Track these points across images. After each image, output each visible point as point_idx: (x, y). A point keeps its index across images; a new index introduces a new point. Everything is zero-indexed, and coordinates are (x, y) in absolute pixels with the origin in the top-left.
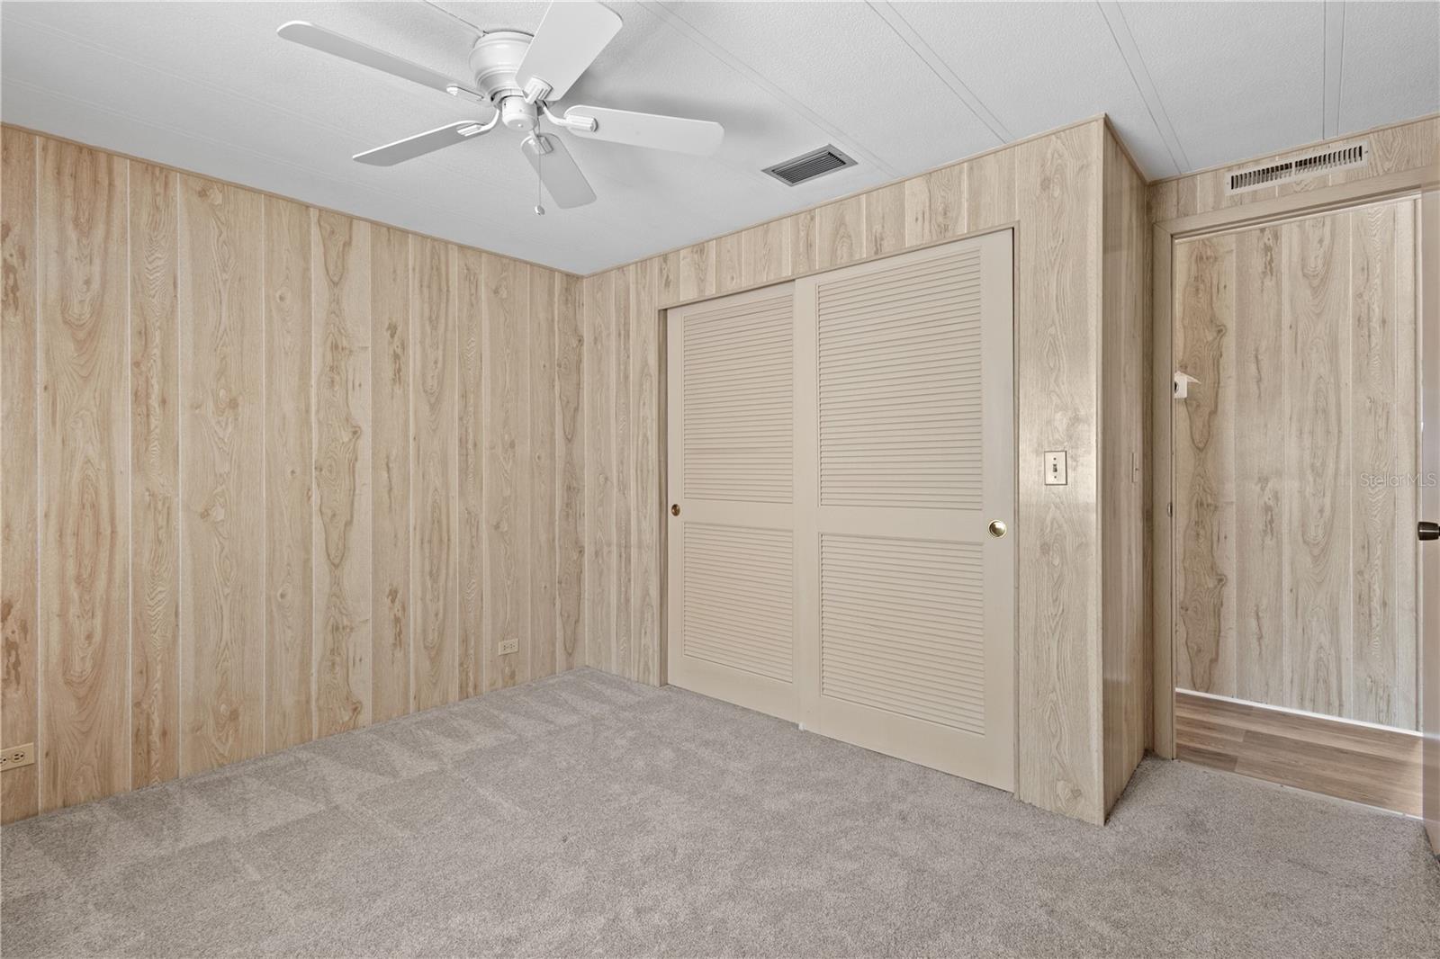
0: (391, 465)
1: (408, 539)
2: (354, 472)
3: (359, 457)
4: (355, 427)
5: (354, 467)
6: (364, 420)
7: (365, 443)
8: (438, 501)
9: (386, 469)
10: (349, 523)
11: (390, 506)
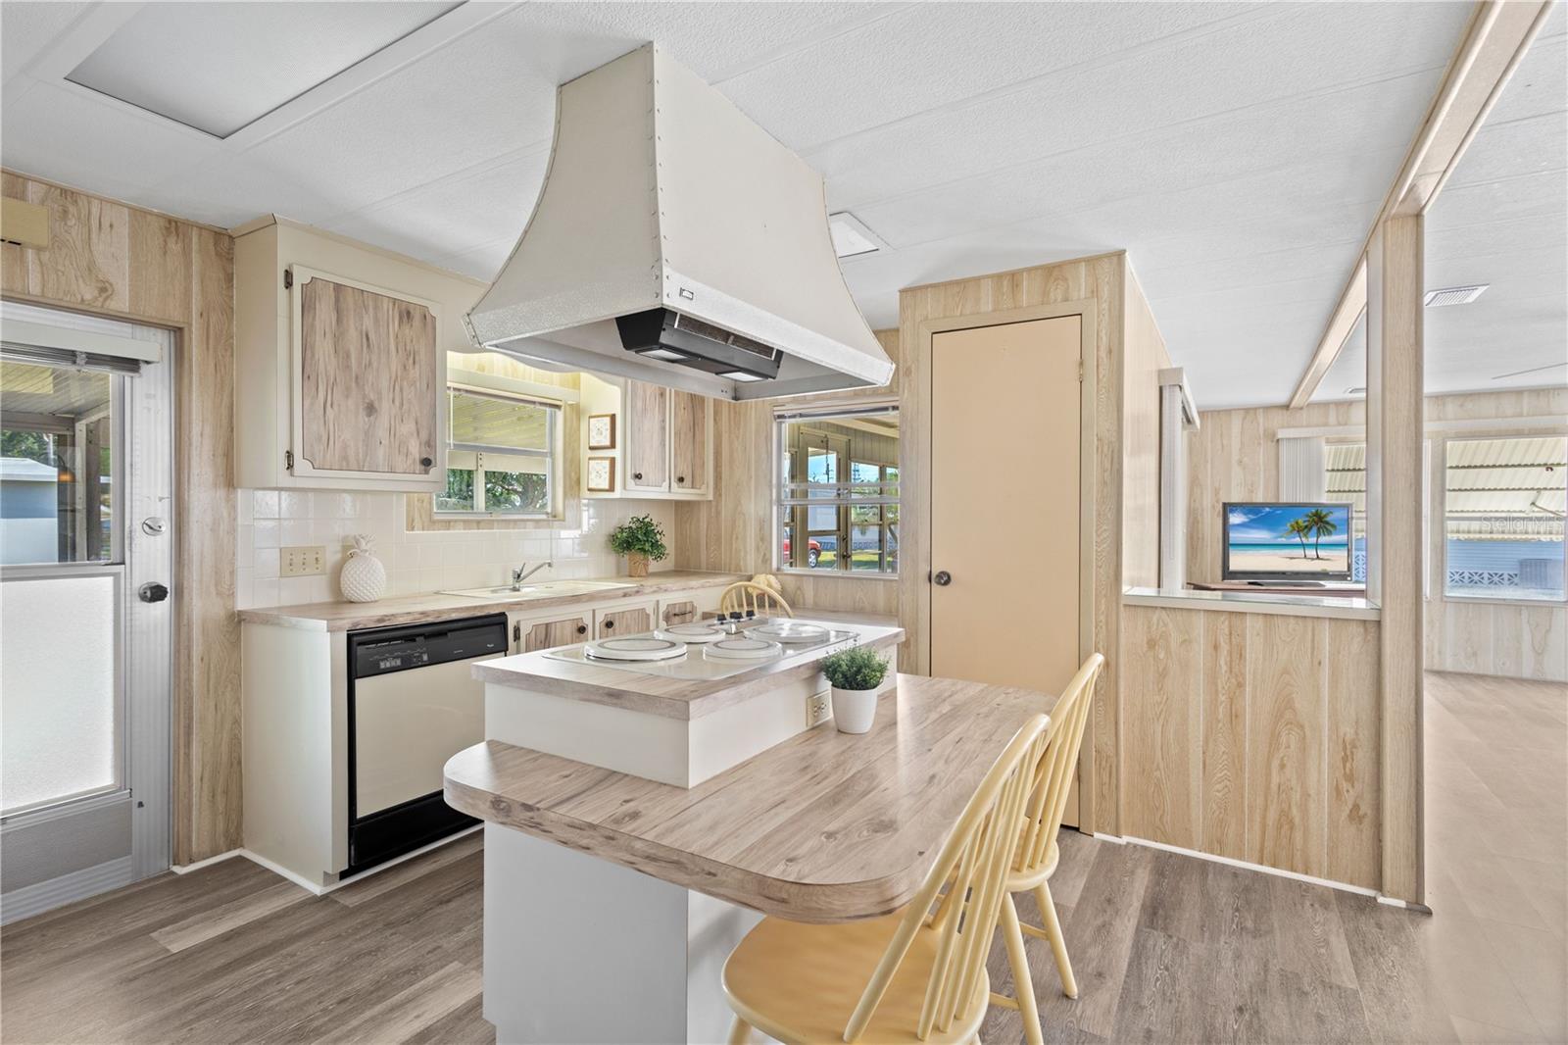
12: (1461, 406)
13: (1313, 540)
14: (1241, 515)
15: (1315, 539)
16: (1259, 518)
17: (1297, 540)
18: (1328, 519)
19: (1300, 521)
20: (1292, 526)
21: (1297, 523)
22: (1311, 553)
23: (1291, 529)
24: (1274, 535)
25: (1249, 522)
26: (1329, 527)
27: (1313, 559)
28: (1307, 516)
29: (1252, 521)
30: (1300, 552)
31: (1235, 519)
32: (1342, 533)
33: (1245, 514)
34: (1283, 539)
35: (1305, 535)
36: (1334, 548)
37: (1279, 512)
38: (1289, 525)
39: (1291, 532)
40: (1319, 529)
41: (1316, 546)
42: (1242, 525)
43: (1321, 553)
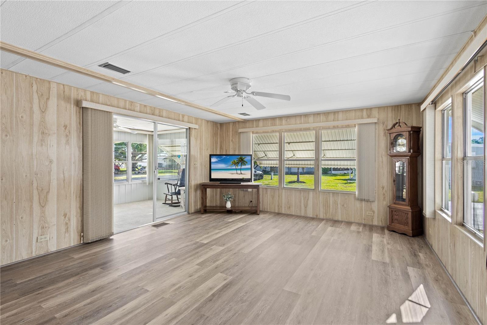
12: (286, 121)
13: (239, 167)
14: (215, 159)
15: (240, 167)
16: (221, 160)
17: (234, 167)
18: (245, 160)
19: (235, 161)
20: (233, 162)
21: (234, 161)
22: (239, 172)
23: (232, 163)
24: (226, 165)
25: (218, 161)
26: (245, 163)
27: (239, 174)
28: (238, 159)
29: (219, 161)
30: (235, 172)
31: (213, 160)
32: (249, 165)
33: (217, 158)
34: (230, 167)
35: (237, 166)
36: (245, 170)
37: (228, 157)
38: (231, 162)
39: (232, 164)
40: (241, 163)
41: (241, 169)
42: (216, 162)
43: (242, 172)
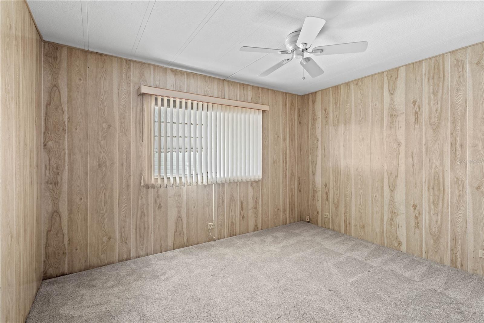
0: (413, 156)
1: (422, 186)
2: (398, 158)
3: (400, 153)
4: (399, 142)
5: (398, 156)
6: (402, 139)
7: (403, 148)
8: (438, 171)
9: (411, 157)
10: (396, 177)
11: (413, 172)
